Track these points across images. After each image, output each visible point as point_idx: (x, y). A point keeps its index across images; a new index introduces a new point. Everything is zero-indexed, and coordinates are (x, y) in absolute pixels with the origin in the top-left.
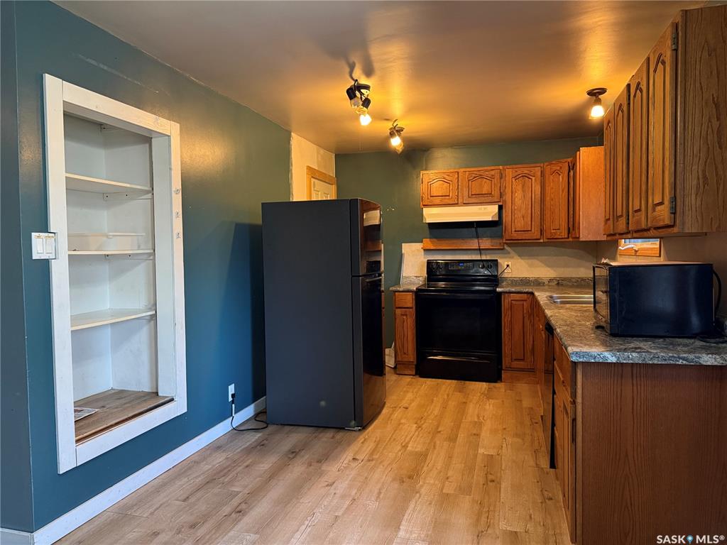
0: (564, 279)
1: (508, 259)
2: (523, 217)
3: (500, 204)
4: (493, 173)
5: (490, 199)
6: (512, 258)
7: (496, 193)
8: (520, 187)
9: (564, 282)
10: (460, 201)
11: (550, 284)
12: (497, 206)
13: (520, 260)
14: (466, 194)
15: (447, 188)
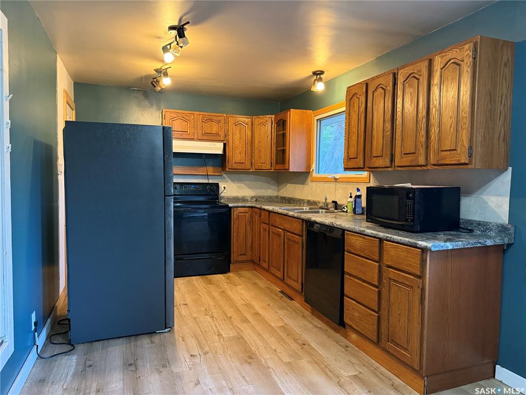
0: (260, 197)
1: (224, 183)
2: (240, 153)
3: (225, 142)
4: (220, 118)
5: (218, 138)
6: (227, 182)
7: (222, 134)
8: (238, 131)
9: (260, 199)
10: (196, 137)
11: (252, 200)
12: (223, 144)
13: (233, 184)
14: (200, 132)
15: (185, 125)
